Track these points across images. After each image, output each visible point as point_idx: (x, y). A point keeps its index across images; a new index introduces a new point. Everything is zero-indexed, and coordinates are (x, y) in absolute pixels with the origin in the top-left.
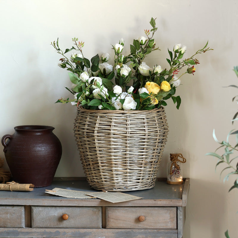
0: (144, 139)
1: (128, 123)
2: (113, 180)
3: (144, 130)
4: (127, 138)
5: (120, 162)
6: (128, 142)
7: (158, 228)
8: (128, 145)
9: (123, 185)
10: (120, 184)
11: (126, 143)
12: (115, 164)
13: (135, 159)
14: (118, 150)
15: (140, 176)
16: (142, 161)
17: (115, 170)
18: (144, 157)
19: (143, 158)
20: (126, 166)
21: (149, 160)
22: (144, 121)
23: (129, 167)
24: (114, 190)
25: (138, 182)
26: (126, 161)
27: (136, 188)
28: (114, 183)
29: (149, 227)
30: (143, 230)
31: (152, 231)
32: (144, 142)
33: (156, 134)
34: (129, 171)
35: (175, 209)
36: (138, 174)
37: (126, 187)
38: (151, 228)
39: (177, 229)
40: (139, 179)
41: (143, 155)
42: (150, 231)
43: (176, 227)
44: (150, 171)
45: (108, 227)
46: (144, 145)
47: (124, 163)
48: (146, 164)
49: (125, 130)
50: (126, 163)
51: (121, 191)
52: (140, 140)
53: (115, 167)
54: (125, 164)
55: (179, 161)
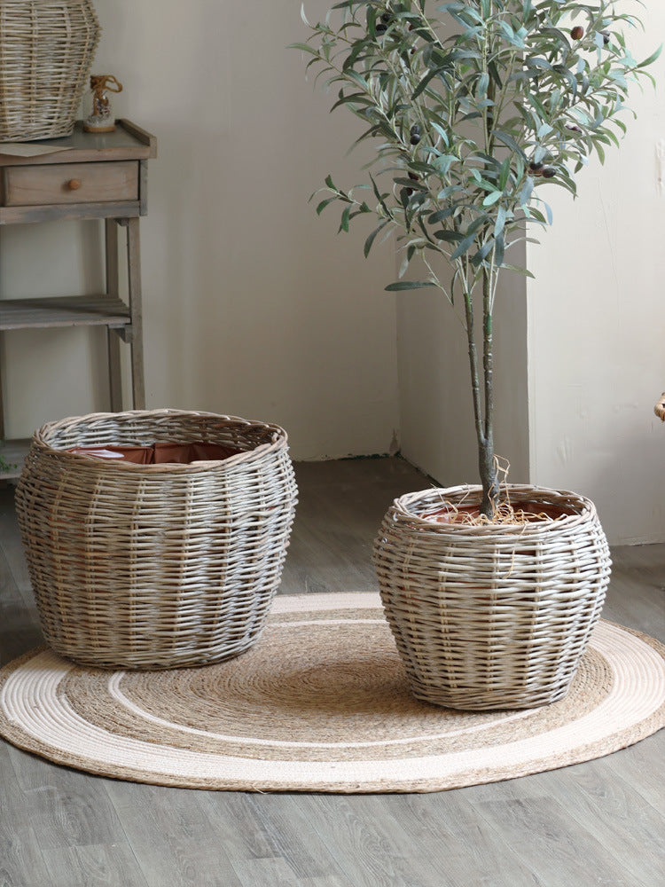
0: (64, 43)
1: (33, 14)
2: (4, 121)
3: (64, 27)
4: (34, 43)
5: (18, 86)
6: (34, 49)
7: (105, 199)
8: (36, 55)
9: (23, 129)
10: (19, 128)
11: (31, 52)
12: (9, 91)
13: (47, 80)
14: (16, 65)
15: (54, 112)
16: (59, 83)
17: (10, 102)
18: (63, 76)
19: (60, 79)
20: (30, 93)
21: (70, 82)
22: (62, 12)
23: (36, 96)
24: (6, 140)
25: (51, 124)
26: (30, 84)
27: (46, 134)
28: (5, 127)
29: (86, 200)
30: (75, 206)
31: (93, 205)
32: (64, 49)
33: (84, 34)
34: (35, 102)
35: (136, 164)
36: (52, 107)
37: (29, 133)
38: (89, 200)
39: (139, 199)
40: (52, 118)
41: (60, 73)
42: (89, 205)
43: (136, 197)
44: (71, 103)
45: (9, 204)
46: (63, 54)
47: (27, 89)
48: (65, 89)
49: (29, 27)
50: (30, 88)
51: (20, 140)
52: (57, 46)
53: (9, 96)
54: (28, 91)
55: (109, 88)
